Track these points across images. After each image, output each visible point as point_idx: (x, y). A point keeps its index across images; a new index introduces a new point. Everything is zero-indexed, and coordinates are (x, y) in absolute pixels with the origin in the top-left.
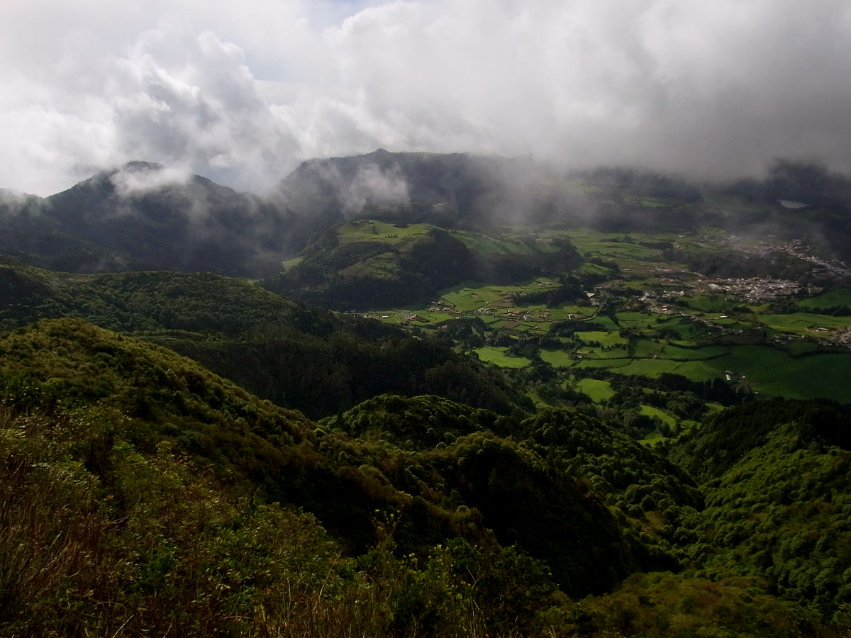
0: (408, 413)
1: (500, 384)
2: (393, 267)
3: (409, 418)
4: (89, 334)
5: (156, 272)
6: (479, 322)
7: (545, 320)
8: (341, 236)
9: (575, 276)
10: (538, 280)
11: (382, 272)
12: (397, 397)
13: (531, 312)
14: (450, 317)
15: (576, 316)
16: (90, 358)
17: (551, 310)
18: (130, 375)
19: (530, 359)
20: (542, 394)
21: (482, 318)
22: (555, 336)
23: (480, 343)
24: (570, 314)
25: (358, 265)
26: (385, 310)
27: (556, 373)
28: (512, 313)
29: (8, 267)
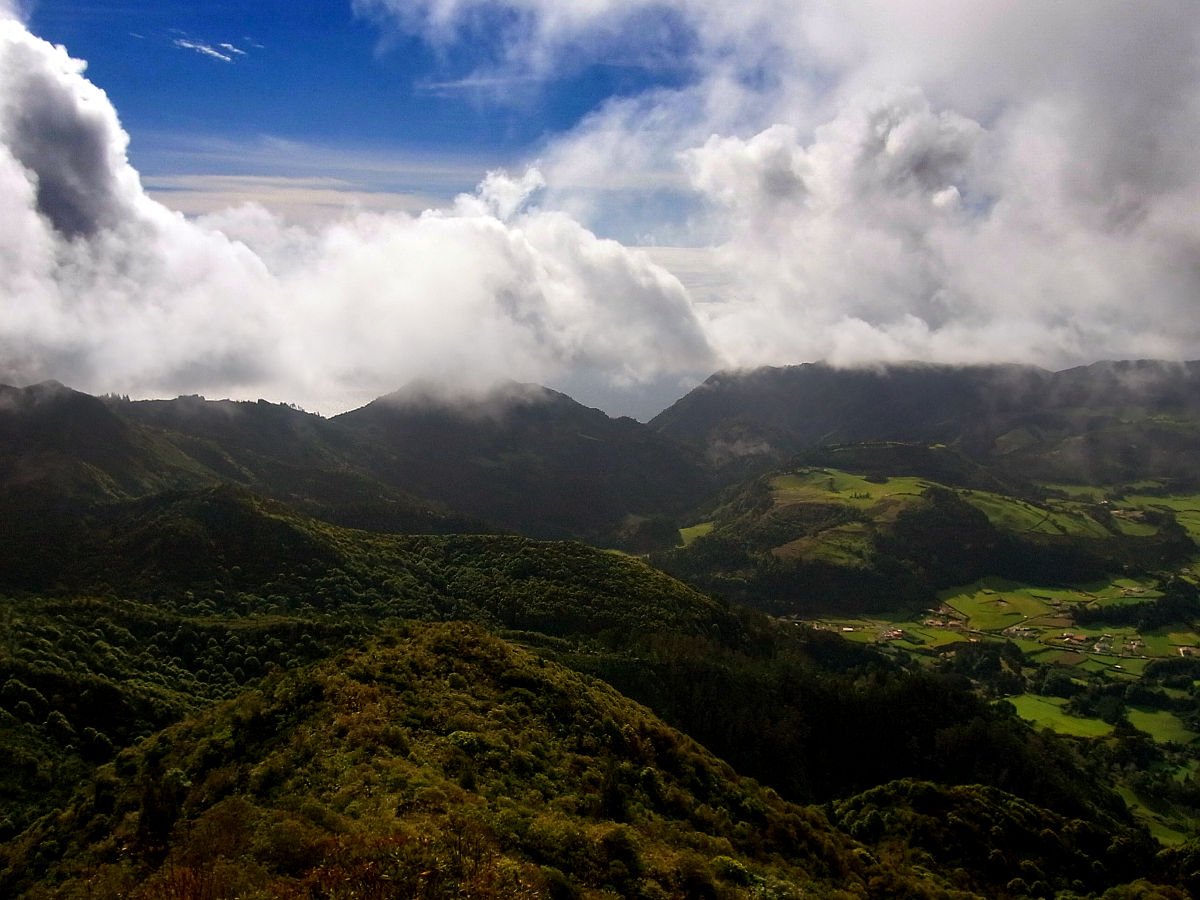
0: (951, 816)
1: (1066, 766)
2: (863, 547)
3: (956, 825)
4: (495, 653)
5: (496, 537)
6: (1014, 652)
7: (1133, 654)
8: (775, 492)
9: (1187, 579)
10: (1118, 582)
11: (843, 554)
12: (932, 784)
13: (1108, 640)
14: (961, 638)
15: (1194, 651)
16: (502, 696)
17: (1144, 638)
18: (568, 732)
19: (1112, 723)
20: (1140, 790)
21: (1019, 642)
22: (1156, 685)
23: (1017, 688)
24: (1181, 646)
25: (804, 542)
26: (847, 618)
27: (1160, 753)
28: (1071, 637)
29: (282, 518)
